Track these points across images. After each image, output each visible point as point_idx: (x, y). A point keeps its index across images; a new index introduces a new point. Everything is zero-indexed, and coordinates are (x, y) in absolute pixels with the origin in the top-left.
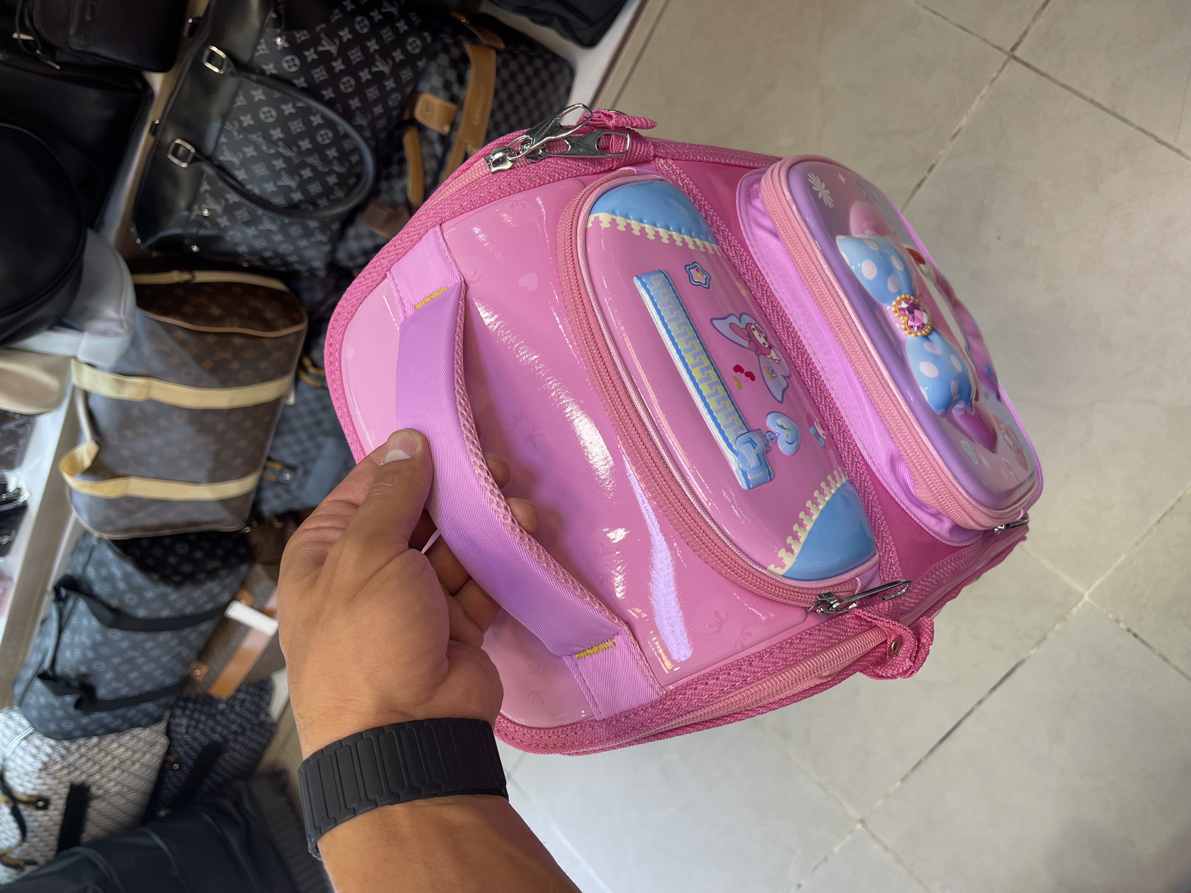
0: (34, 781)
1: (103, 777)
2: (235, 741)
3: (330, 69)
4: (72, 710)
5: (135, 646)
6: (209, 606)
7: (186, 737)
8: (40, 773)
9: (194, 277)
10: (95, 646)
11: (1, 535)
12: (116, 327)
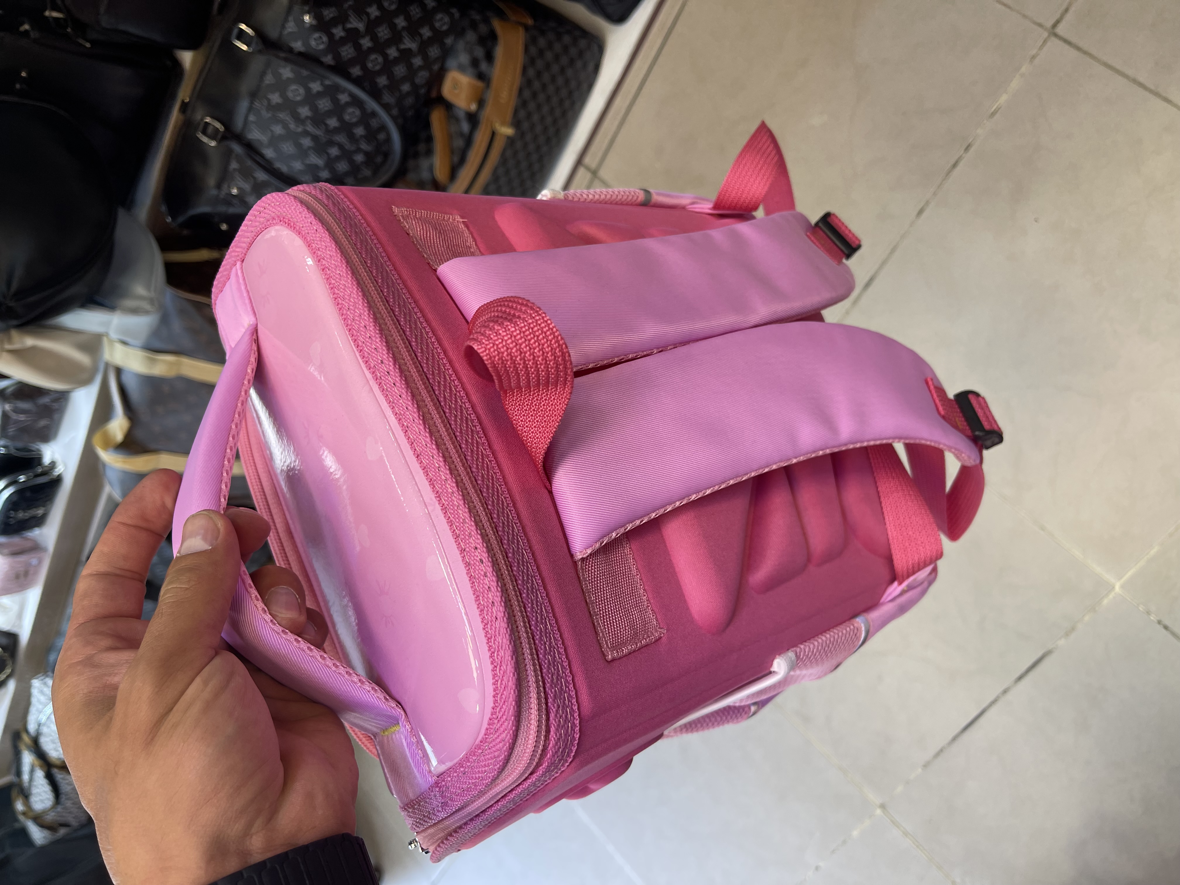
3: (358, 47)
11: (35, 507)
12: (146, 305)
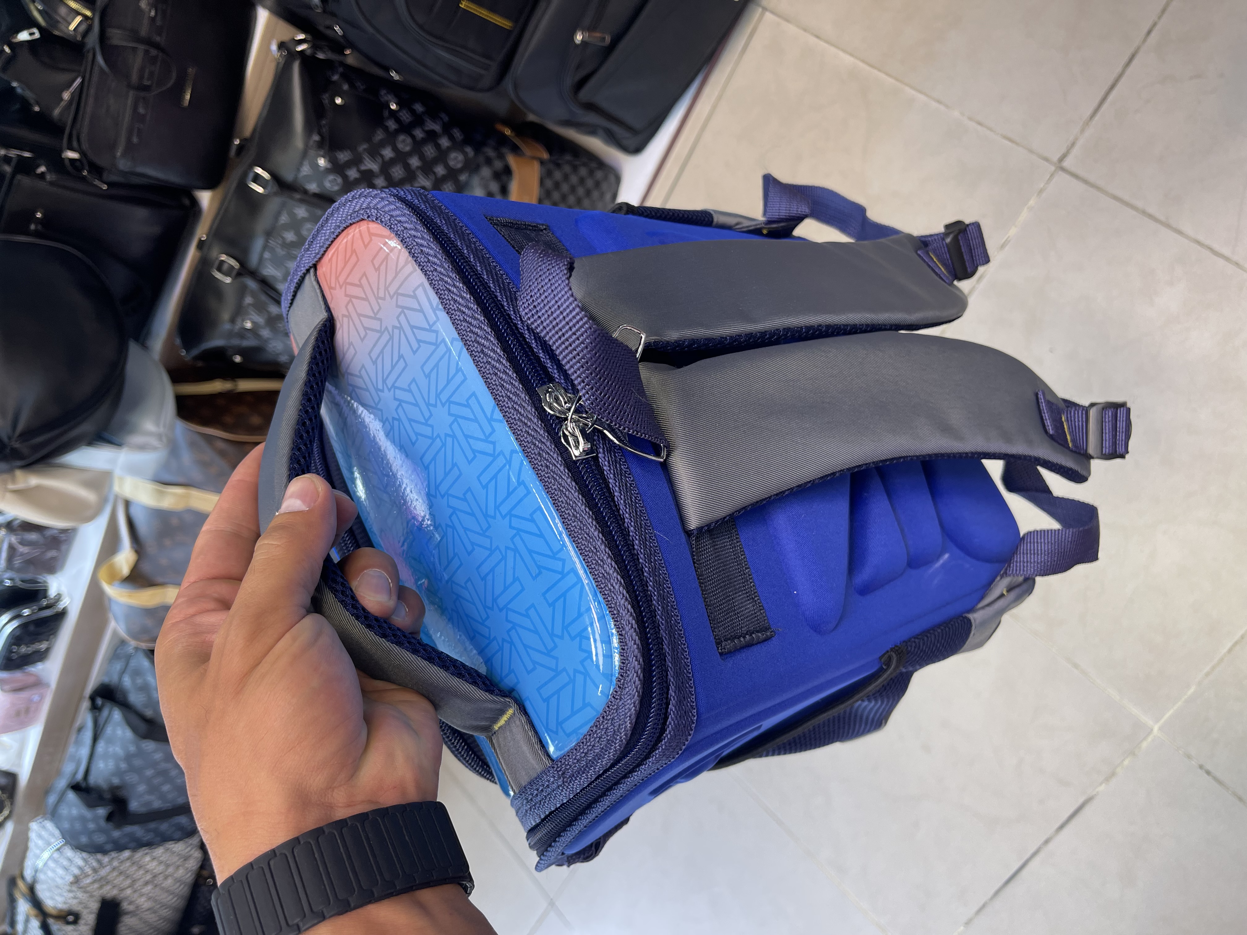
0: (65, 894)
1: (135, 891)
4: (103, 823)
5: (168, 758)
8: (71, 887)
9: (236, 385)
10: (128, 758)
11: (39, 641)
12: (154, 441)
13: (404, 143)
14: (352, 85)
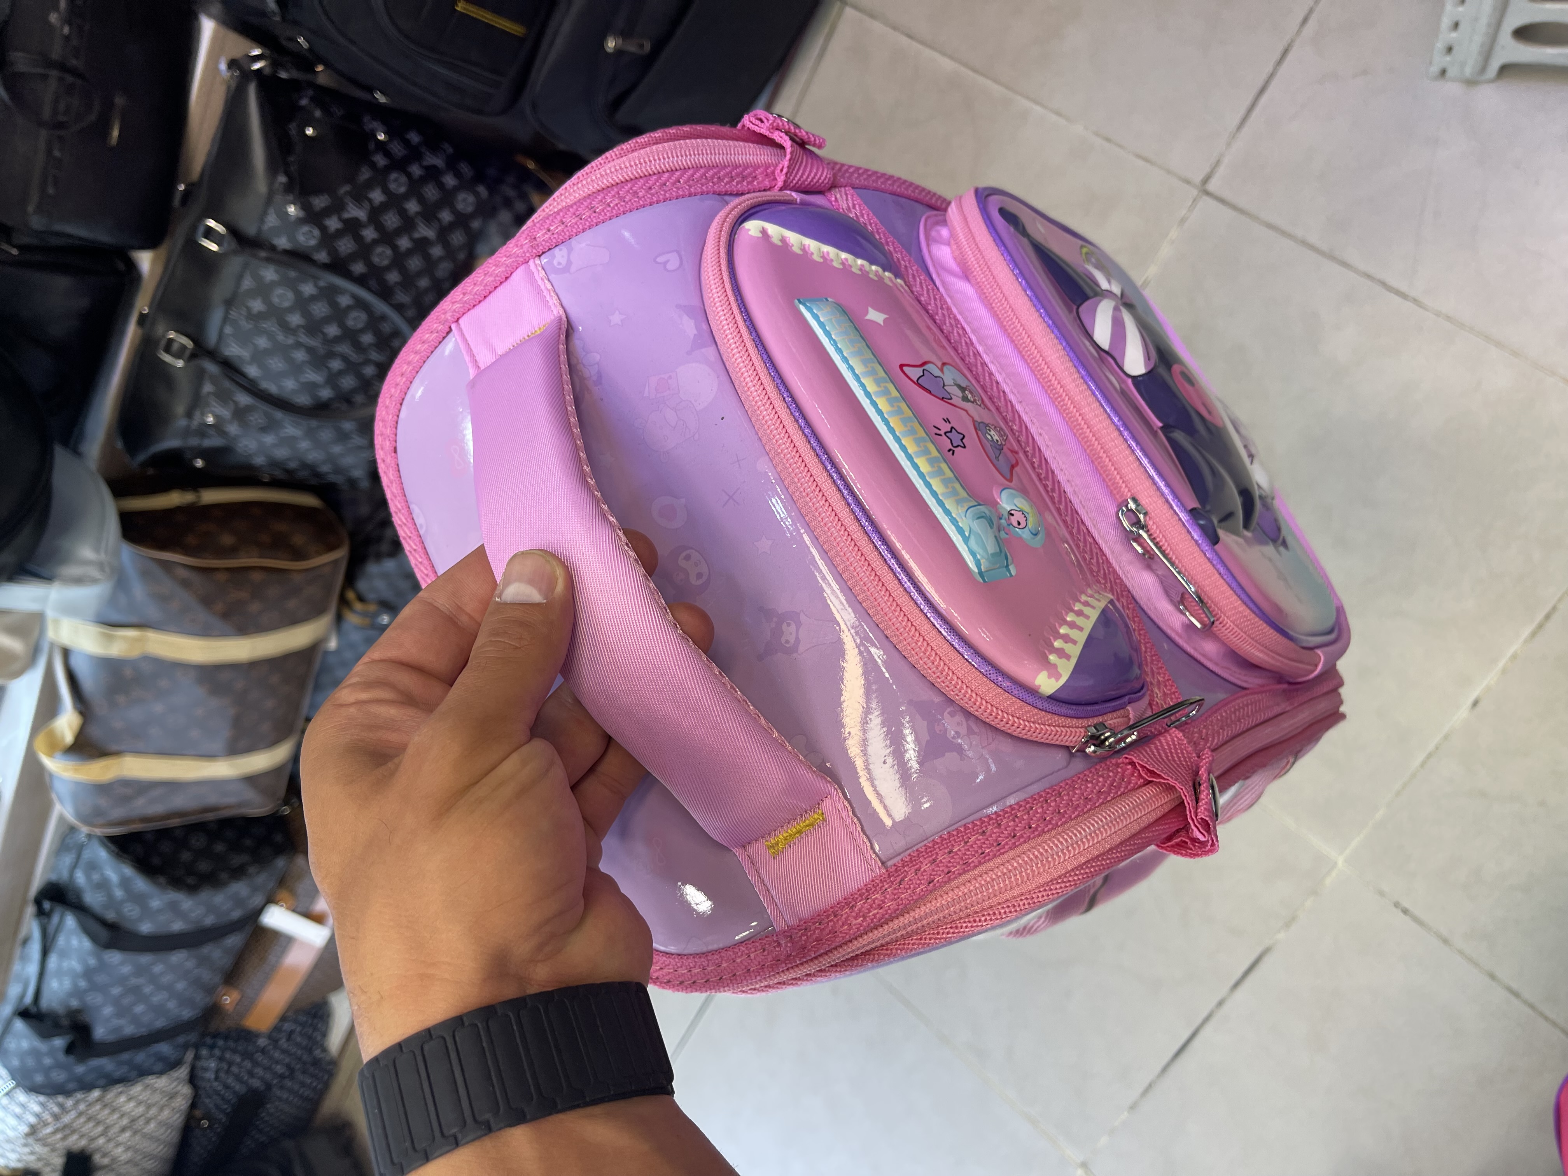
0: (18, 1149)
1: (109, 1140)
2: (282, 1087)
3: (358, 239)
4: (61, 1057)
5: (140, 971)
6: (236, 914)
7: (216, 1084)
8: (26, 1139)
9: (199, 497)
10: (88, 973)
12: (94, 572)
13: (398, 183)
14: (326, 111)
